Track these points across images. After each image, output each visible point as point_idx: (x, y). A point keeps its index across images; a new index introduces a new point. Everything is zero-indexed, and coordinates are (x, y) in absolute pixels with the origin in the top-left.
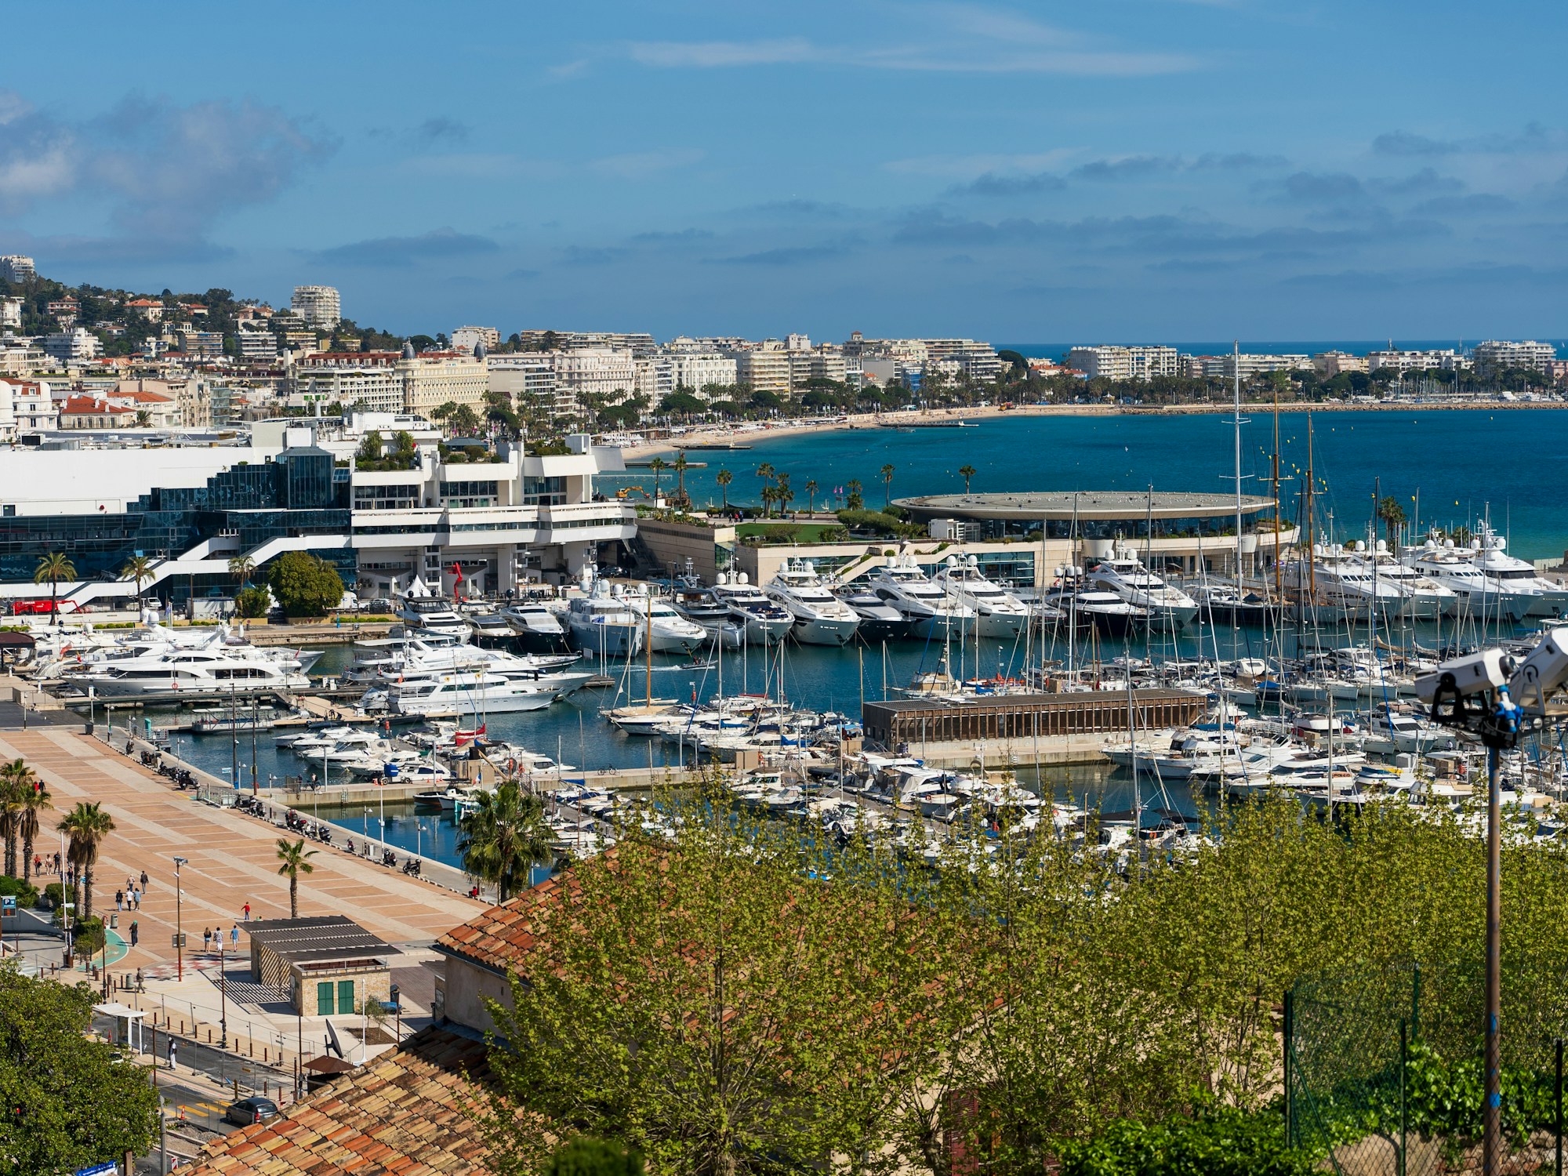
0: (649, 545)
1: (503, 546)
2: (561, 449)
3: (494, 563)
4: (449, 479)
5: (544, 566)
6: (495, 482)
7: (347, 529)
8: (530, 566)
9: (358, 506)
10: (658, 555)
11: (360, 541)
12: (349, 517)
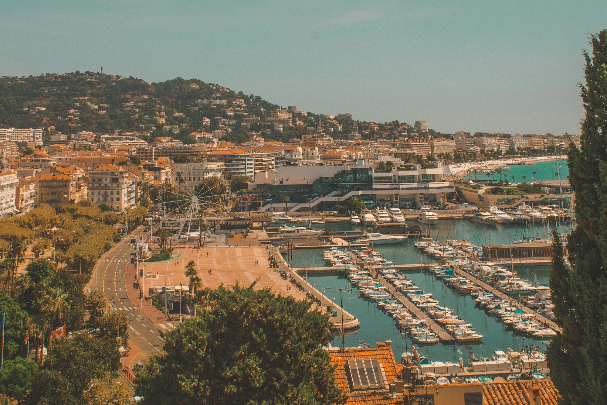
0: (463, 194)
1: (416, 194)
2: (432, 166)
3: (414, 199)
4: (400, 175)
5: (430, 200)
6: (414, 176)
7: (372, 189)
8: (425, 200)
9: (376, 182)
10: (465, 196)
11: (374, 192)
12: (372, 185)
